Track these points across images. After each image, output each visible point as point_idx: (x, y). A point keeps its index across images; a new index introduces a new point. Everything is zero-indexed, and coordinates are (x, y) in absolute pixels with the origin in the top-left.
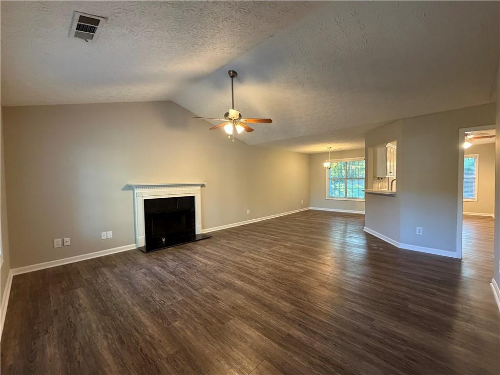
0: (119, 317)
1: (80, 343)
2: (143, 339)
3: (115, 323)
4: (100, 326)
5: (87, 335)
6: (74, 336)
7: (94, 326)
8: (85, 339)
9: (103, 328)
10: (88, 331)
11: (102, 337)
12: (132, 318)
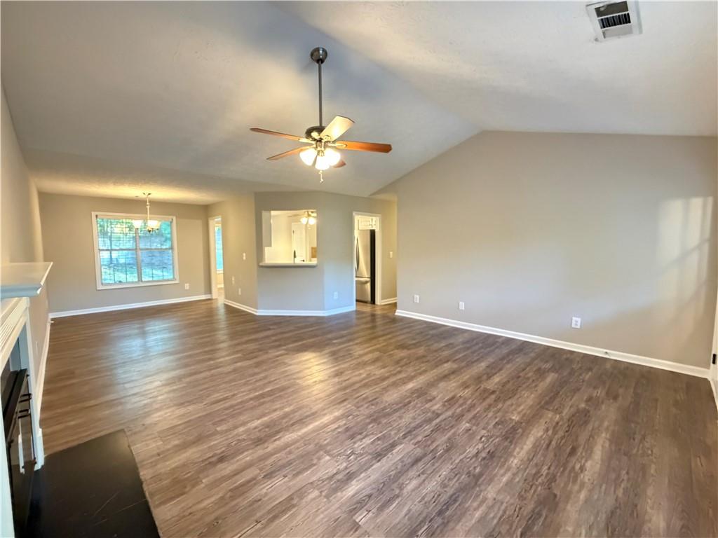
0: (544, 474)
1: (615, 491)
2: (555, 435)
3: (557, 473)
4: (576, 488)
5: (600, 492)
6: (616, 508)
7: (582, 496)
8: (606, 489)
9: (575, 481)
10: (596, 497)
11: (586, 473)
12: (534, 459)
